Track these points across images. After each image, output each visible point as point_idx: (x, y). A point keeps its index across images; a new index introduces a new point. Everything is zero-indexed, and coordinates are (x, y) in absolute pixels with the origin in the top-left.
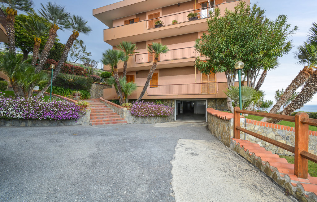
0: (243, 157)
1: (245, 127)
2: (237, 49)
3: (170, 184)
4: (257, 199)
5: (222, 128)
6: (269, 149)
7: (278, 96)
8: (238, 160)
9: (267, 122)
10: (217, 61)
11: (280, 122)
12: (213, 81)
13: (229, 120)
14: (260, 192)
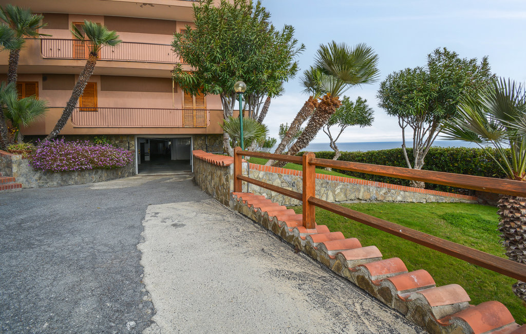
0: (246, 216)
1: (248, 174)
2: (236, 63)
3: (141, 283)
4: (267, 266)
5: (218, 179)
6: (275, 201)
7: (282, 132)
8: (241, 222)
9: (272, 166)
10: (208, 75)
11: (285, 165)
12: (202, 107)
13: (228, 167)
14: (269, 256)
